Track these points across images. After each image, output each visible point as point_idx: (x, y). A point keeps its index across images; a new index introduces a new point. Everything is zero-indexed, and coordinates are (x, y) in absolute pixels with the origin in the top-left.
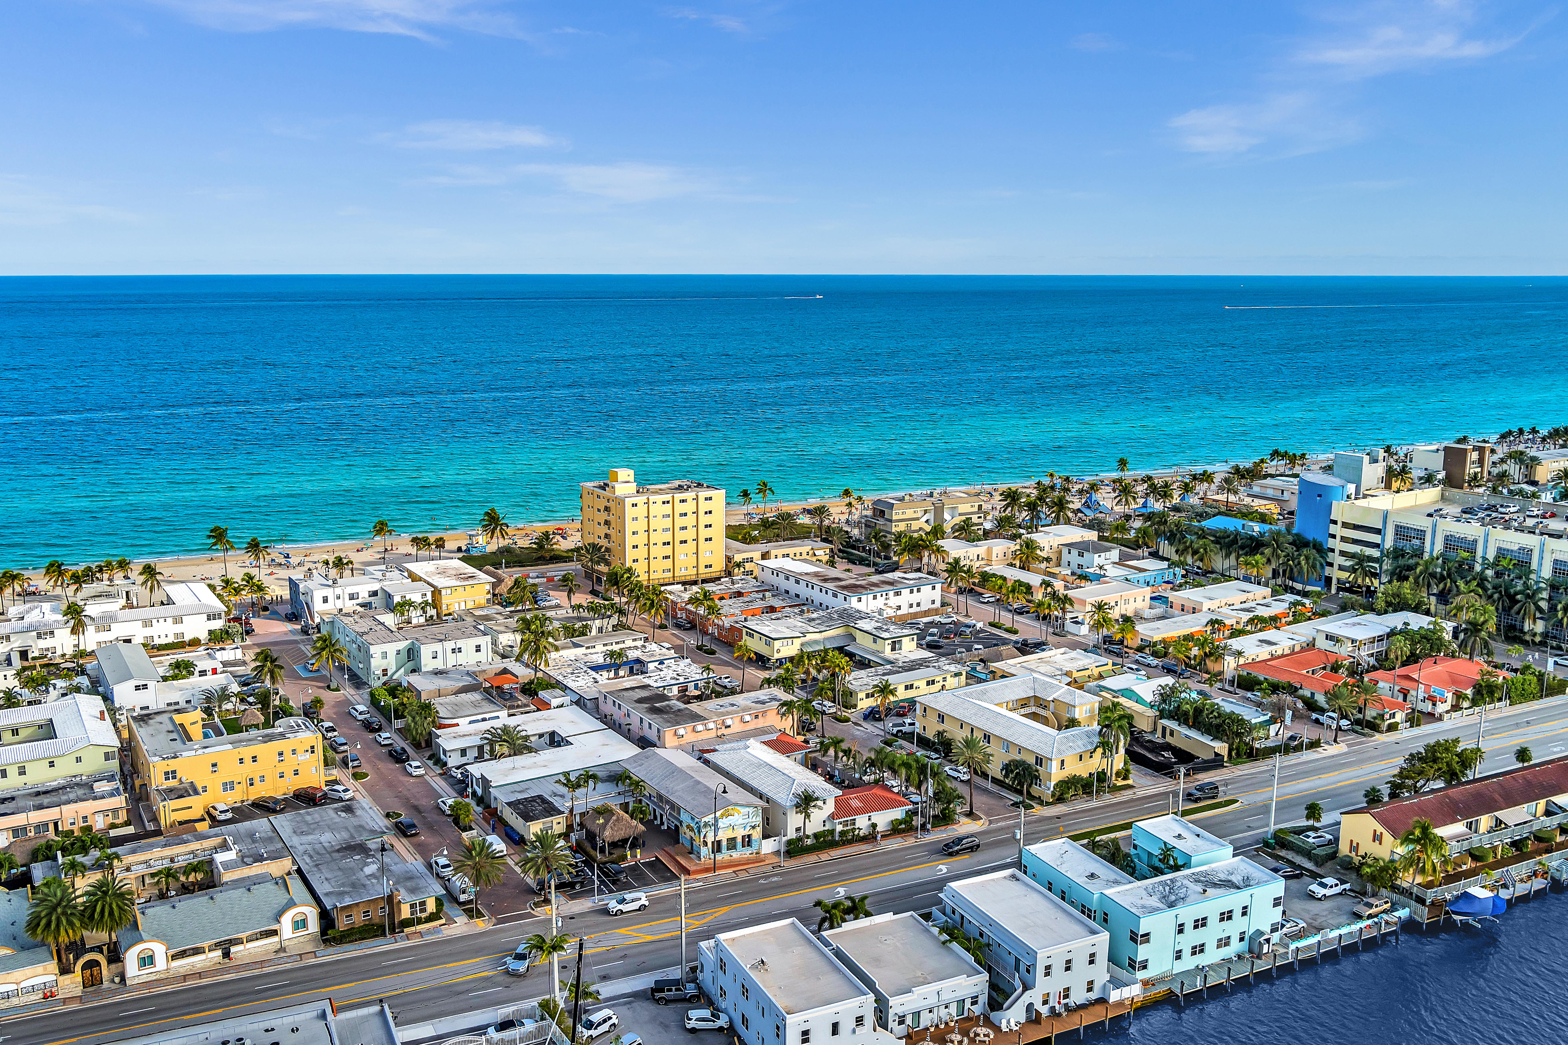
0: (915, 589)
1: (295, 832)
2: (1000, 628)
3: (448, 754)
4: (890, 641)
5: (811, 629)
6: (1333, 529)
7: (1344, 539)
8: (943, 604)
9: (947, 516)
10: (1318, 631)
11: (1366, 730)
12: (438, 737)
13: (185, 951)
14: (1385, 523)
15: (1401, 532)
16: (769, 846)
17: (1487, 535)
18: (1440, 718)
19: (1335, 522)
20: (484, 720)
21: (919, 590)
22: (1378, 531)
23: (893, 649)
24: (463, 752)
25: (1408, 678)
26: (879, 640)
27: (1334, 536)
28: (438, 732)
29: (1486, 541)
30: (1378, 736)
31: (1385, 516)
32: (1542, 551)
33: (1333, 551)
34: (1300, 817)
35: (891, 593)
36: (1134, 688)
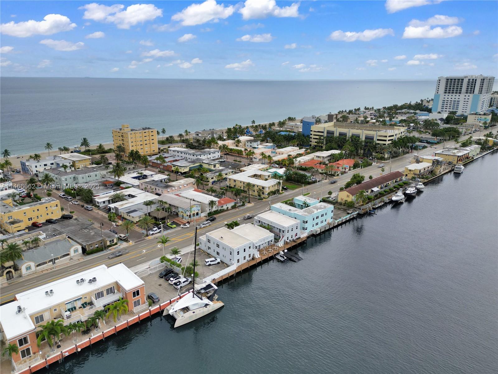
0: (214, 153)
1: (62, 228)
2: (237, 161)
3: (99, 203)
4: (213, 165)
5: (191, 164)
6: (311, 133)
7: (314, 135)
8: (221, 156)
9: (215, 135)
10: (314, 155)
11: (332, 176)
12: (95, 199)
13: (40, 264)
14: (324, 130)
15: (328, 132)
16: (203, 215)
17: (349, 131)
18: (347, 172)
19: (312, 131)
20: (107, 193)
21: (215, 153)
22: (323, 132)
23: (214, 167)
24: (104, 202)
25: (338, 164)
26: (210, 165)
27: (312, 134)
28: (95, 197)
29: (349, 132)
30: (335, 177)
31: (325, 128)
32: (363, 134)
33: (311, 138)
34: (327, 195)
35: (208, 154)
36: (277, 171)
